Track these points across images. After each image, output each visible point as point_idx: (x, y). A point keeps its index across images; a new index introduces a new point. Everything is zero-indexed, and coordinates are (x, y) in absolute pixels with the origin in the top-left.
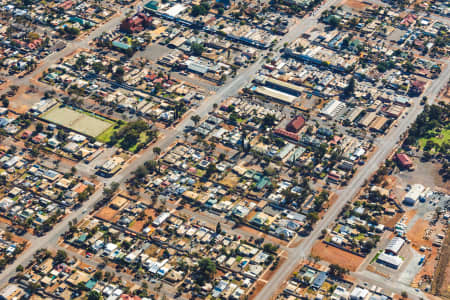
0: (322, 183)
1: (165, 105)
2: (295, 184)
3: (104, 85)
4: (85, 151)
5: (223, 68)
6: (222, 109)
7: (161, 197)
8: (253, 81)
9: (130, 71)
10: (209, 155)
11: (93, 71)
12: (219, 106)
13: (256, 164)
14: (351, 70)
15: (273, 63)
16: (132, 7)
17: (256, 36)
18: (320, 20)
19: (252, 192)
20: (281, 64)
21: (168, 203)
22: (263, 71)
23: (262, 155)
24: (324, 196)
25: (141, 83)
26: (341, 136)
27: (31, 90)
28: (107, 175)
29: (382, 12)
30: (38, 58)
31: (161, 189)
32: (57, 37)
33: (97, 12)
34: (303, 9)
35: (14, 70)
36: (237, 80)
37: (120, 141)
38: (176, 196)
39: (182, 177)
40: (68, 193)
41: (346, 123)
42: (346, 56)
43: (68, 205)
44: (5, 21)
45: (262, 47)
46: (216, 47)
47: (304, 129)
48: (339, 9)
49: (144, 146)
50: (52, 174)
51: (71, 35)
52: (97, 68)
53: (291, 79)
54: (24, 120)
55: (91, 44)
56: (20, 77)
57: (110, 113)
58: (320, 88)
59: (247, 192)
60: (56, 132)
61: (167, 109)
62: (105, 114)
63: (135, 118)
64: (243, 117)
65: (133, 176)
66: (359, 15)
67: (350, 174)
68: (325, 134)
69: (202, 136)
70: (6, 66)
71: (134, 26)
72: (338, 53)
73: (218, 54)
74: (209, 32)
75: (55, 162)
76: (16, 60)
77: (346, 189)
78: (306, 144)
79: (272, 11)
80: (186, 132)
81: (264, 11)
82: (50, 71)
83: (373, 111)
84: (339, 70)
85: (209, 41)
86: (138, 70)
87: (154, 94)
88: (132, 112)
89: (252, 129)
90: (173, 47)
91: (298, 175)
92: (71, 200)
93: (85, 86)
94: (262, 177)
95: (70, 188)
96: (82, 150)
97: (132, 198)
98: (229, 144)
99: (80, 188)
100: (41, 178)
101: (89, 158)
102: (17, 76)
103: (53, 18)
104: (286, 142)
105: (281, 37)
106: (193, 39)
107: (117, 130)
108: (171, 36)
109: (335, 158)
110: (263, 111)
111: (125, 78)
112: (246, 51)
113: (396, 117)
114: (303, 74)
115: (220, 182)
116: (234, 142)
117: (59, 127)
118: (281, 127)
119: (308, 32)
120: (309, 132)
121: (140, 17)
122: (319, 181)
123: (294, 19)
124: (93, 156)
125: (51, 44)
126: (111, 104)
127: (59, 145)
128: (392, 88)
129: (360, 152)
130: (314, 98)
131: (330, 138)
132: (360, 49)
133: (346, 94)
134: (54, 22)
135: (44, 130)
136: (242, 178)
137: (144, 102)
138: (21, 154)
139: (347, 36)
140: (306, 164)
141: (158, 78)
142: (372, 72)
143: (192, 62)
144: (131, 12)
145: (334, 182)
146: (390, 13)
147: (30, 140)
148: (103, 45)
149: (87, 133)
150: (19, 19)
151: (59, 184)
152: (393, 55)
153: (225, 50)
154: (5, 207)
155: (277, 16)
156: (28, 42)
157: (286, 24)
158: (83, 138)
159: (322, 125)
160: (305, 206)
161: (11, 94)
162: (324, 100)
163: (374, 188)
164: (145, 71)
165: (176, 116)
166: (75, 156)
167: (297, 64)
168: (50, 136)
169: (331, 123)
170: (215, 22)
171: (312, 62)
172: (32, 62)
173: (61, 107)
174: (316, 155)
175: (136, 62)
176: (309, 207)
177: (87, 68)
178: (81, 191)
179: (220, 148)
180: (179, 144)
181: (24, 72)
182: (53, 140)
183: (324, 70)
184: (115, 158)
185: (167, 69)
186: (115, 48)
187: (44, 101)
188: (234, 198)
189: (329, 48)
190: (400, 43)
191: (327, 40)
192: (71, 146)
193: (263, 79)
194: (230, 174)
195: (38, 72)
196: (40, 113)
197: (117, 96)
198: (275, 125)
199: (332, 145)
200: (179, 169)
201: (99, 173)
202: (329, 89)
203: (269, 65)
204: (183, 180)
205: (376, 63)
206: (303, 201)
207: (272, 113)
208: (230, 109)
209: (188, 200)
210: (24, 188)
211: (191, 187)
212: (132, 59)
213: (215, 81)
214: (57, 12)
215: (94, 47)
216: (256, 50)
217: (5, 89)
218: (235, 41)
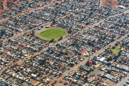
3: (82, 82)
5: (117, 78)
8: (127, 83)
9: (89, 77)
11: (79, 77)
17: (127, 68)
25: (93, 81)
27: (61, 82)
30: (62, 72)
32: (68, 66)
33: (79, 59)
35: (56, 76)
36: (122, 82)
44: (53, 61)
46: (115, 71)
51: (72, 65)
52: (80, 76)
56: (57, 78)
70: (53, 74)
71: (90, 64)
73: (115, 73)
74: (112, 66)
76: (56, 73)
81: (128, 61)
82: (66, 76)
85: (113, 69)
86: (92, 77)
87: (97, 85)
90: (102, 70)
93: (76, 82)
102: (56, 77)
103: (67, 60)
106: (108, 68)
108: (101, 67)
111: (88, 80)
112: (124, 73)
121: (92, 61)
125: (66, 68)
134: (67, 61)
141: (98, 80)
143: (108, 75)
144: (89, 59)
148: (81, 69)
150: (57, 60)
153: (117, 72)
156: (59, 67)
161: (55, 83)
164: (94, 78)
170: (114, 63)
172: (61, 73)
175: (91, 75)
177: (77, 76)
181: (59, 76)
185: (100, 77)
186: (85, 70)
197: (86, 85)
212: (90, 74)
213: (115, 82)
214: (68, 58)
215: (79, 70)
216: (127, 73)
217: (53, 82)
218: (120, 69)
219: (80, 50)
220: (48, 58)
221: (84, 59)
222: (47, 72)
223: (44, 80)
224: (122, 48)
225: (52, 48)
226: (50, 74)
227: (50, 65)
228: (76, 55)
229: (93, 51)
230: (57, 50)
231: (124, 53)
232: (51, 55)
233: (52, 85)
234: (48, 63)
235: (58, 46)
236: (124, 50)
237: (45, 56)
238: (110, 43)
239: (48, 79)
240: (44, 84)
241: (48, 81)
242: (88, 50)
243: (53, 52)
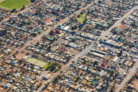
0: (113, 83)
1: (64, 58)
2: (104, 83)
3: (45, 51)
4: (39, 72)
5: (81, 46)
6: (81, 59)
7: (62, 87)
8: (91, 50)
9: (53, 47)
10: (77, 74)
11: (41, 47)
12: (80, 58)
13: (92, 77)
14: (121, 47)
15: (97, 45)
16: (53, 27)
17: (91, 36)
18: (111, 32)
19: (91, 86)
20: (99, 45)
21: (65, 89)
22: (94, 47)
23: (94, 74)
24: (114, 87)
25: (56, 50)
26: (118, 68)
27: (23, 52)
28: (46, 79)
29: (130, 29)
30: (24, 42)
31: (63, 84)
32: (30, 36)
33: (42, 28)
34: (106, 28)
35: (17, 46)
36: (86, 50)
37: (50, 69)
38: (67, 87)
39: (69, 80)
40: (34, 85)
41: (120, 64)
42: (119, 43)
43: (34, 89)
44: (14, 31)
45: (93, 40)
46: (79, 40)
47: (107, 66)
48: (117, 28)
49: (57, 71)
50: (29, 79)
51: (35, 35)
52: (43, 46)
53: (102, 50)
54: (20, 62)
55: (41, 38)
56: (19, 48)
57: (47, 60)
58: (111, 53)
59: (89, 85)
60: (30, 66)
62: (45, 60)
63: (54, 62)
64: (88, 62)
65: (54, 80)
66: (123, 30)
67: (121, 80)
68: (113, 67)
69: (75, 67)
70: (15, 45)
71: (54, 33)
72: (117, 42)
73: (80, 42)
74: (77, 35)
75: (30, 75)
76: (18, 43)
77: (120, 85)
78: (107, 70)
79: (96, 28)
80: (70, 66)
81: (94, 29)
82: (28, 46)
83: (128, 60)
84: (117, 47)
85: (77, 38)
86: (55, 47)
87: (60, 54)
88: (53, 59)
89: (91, 66)
90: (66, 39)
91: (105, 80)
92: (35, 88)
93: (39, 51)
94: (94, 81)
95: (34, 83)
96: (38, 71)
97: (54, 87)
98: (83, 70)
99: (37, 84)
100: (25, 80)
101: (40, 74)
102: (18, 48)
103: (29, 30)
104: (101, 70)
105: (99, 37)
106: (72, 37)
107: (49, 65)
108: (65, 36)
109: (117, 75)
110: (94, 60)
111: (51, 49)
112: (88, 41)
113: (135, 62)
114: (106, 48)
115: (81, 82)
116: (85, 70)
117: (31, 64)
118: (100, 65)
119: (107, 35)
120: (108, 67)
121: (56, 30)
122: (112, 82)
123: (103, 31)
124: (42, 73)
125: (28, 38)
126: (47, 57)
127: (31, 70)
128: (134, 53)
129: (125, 73)
130: (110, 56)
131: (115, 69)
132: (124, 41)
133: (120, 55)
134: (29, 31)
135: (27, 65)
136: (88, 81)
137: (57, 57)
138: (19, 73)
139: (119, 36)
140: (108, 77)
141: (61, 49)
142: (128, 48)
143: (72, 44)
144: (53, 28)
145: (117, 83)
146: (133, 30)
147: (22, 68)
148: (44, 39)
149: (40, 66)
150: (19, 30)
151: (31, 82)
152: (134, 43)
153: (82, 40)
154: (14, 89)
155: (98, 30)
156: (21, 37)
157: (100, 33)
158: (38, 68)
159: (112, 65)
160: (108, 90)
161: (16, 54)
162: (113, 56)
163: (129, 85)
164: (57, 47)
165: (67, 61)
166: (36, 73)
167: (104, 45)
168: (28, 67)
169: (115, 64)
170: (79, 32)
171: (109, 45)
172: (23, 44)
173: (32, 58)
174: (111, 74)
175: (55, 44)
176: (109, 91)
177: (40, 46)
179: (81, 72)
180: (68, 70)
181: (20, 47)
182: (29, 68)
183: (112, 47)
184: (48, 74)
185: (64, 46)
186: (48, 40)
187: (26, 56)
188: (85, 87)
189: (114, 40)
190: (136, 39)
191: (113, 38)
192: (35, 70)
193: (94, 50)
194: (84, 80)
195: (25, 47)
196: (25, 60)
197: (49, 54)
198: (98, 64)
199: (115, 71)
200: (68, 78)
201: (43, 79)
202: (114, 53)
203: (95, 45)
204: (69, 82)
205: (129, 45)
206: (107, 89)
207: (97, 60)
208: (84, 59)
209: (71, 88)
210: (20, 83)
211: (72, 84)
212: (53, 43)
213: (79, 50)
214: (30, 28)
215: (42, 39)
216: (91, 40)
217: (14, 52)
218: (85, 38)
219: (43, 20)
220: (10, 28)
221: (48, 28)
222: (8, 43)
223: (5, 50)
224: (88, 16)
225: (13, 18)
226: (11, 45)
227: (11, 35)
228: (39, 24)
229: (57, 20)
230: (19, 20)
231: (90, 21)
232: (12, 25)
233: (13, 55)
234: (9, 33)
235: (20, 16)
236: (89, 18)
237: (6, 27)
238: (75, 11)
239: (9, 50)
240: (5, 55)
241: (9, 52)
242: (52, 19)
243: (14, 22)
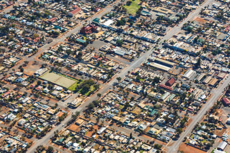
0: (184, 112)
1: (104, 72)
2: (170, 113)
3: (72, 61)
4: (62, 95)
5: (132, 52)
6: (132, 74)
7: (101, 119)
8: (148, 60)
9: (85, 54)
10: (126, 98)
11: (67, 54)
12: (131, 72)
13: (150, 102)
14: (198, 54)
15: (159, 50)
16: (86, 21)
17: (149, 36)
18: (183, 28)
19: (148, 117)
20: (162, 51)
21: (105, 122)
22: (153, 54)
23: (153, 97)
24: (185, 119)
25: (91, 60)
26: (194, 88)
27: (35, 63)
28: (74, 107)
29: (214, 24)
30: (38, 47)
31: (101, 115)
32: (48, 36)
33: (68, 24)
34: (174, 22)
35: (26, 53)
36: (140, 59)
37: (80, 90)
38: (109, 119)
39: (112, 109)
40: (54, 117)
41: (196, 82)
42: (196, 47)
43: (54, 123)
44: (22, 28)
45: (152, 42)
46: (130, 42)
47: (175, 85)
48: (192, 22)
49: (92, 93)
50: (45, 107)
51: (55, 35)
52: (68, 52)
53: (167, 59)
54: (31, 79)
55: (65, 40)
56: (29, 57)
57: (75, 75)
58: (183, 63)
59: (145, 117)
60: (48, 85)
61: (104, 74)
62: (72, 76)
63: (88, 78)
64: (143, 78)
65: (87, 108)
66: (202, 26)
67: (198, 108)
68: (185, 87)
69: (122, 88)
70: (23, 51)
71: (87, 31)
72: (192, 45)
73: (130, 45)
74: (125, 34)
75: (47, 101)
76: (27, 48)
77: (197, 116)
78: (176, 92)
79: (158, 23)
80: (114, 85)
81: (153, 24)
82: (45, 53)
83: (210, 75)
84: (192, 54)
85: (125, 39)
86: (89, 54)
87: (97, 66)
88: (86, 75)
89: (148, 85)
90: (107, 42)
91: (172, 108)
92: (55, 121)
93: (62, 62)
94: (153, 109)
95: (55, 114)
96: (61, 94)
97: (87, 119)
98: (136, 92)
99: (60, 114)
100: (40, 109)
101: (64, 99)
102: (27, 56)
103: (46, 27)
104: (165, 91)
105: (162, 37)
106: (117, 38)
107: (79, 84)
108: (106, 36)
109: (191, 100)
110: (153, 75)
111: (83, 57)
112: (144, 44)
113: (222, 79)
114: (174, 56)
115: (132, 112)
116: (138, 91)
117: (49, 83)
118: (163, 83)
119: (176, 35)
120: (177, 86)
121: (91, 26)
122: (183, 111)
123: (169, 28)
124: (66, 98)
125: (45, 40)
126: (76, 71)
127: (49, 92)
128: (220, 64)
129: (204, 97)
130: (180, 68)
131: (188, 89)
132: (203, 43)
133: (196, 67)
134: (46, 29)
135: (42, 84)
136: (143, 110)
137: (93, 70)
138: (30, 96)
139: (196, 36)
140: (176, 103)
141: (99, 57)
142: (209, 55)
143: (117, 50)
144: (86, 23)
145: (191, 112)
146: (218, 25)
147: (34, 89)
148: (71, 40)
149: (63, 86)
150: (29, 27)
151: (49, 112)
152: (220, 46)
153: (134, 43)
154: (22, 123)
155: (160, 26)
156: (33, 39)
157: (165, 30)
158: (61, 88)
159: (184, 83)
160: (175, 125)
161: (25, 65)
162: (184, 69)
163: (211, 116)
164: (93, 54)
165: (109, 78)
166: (57, 98)
167: (170, 51)
168: (44, 87)
169: (189, 81)
170: (128, 29)
171: (178, 50)
172: (36, 49)
173: (50, 72)
174: (181, 98)
175: (88, 49)
176: (178, 125)
177: (63, 52)
178: (60, 116)
179: (132, 94)
180: (110, 92)
181: (32, 54)
182: (46, 89)
183: (185, 54)
184: (78, 99)
185: (104, 53)
186: (77, 42)
187: (41, 69)
188: (139, 120)
189: (187, 43)
190: (223, 40)
191: (186, 39)
192: (55, 93)
193: (153, 58)
194: (137, 107)
195: (38, 54)
196: (40, 75)
197: (79, 67)
198: (160, 82)
199: (189, 93)
200: (110, 105)
201: (69, 107)
202: (187, 64)
203: (156, 51)
204: (113, 111)
205: (212, 51)
206: (174, 122)
207: (158, 76)
208: (136, 74)
209: (115, 121)
210: (31, 114)
211: (117, 114)
212: (86, 48)
213: (129, 59)
214: (48, 23)
215: (67, 42)
216: (149, 43)
217: (22, 63)
218: (139, 39)
219: (70, 9)
220: (14, 23)
221: (77, 24)
222: (12, 48)
223: (5, 60)
224: (144, 3)
225: (20, 7)
226: (16, 51)
227: (16, 36)
228: (62, 17)
229: (92, 9)
230: (29, 10)
231: (147, 11)
232: (18, 19)
233: (19, 68)
234: (13, 32)
235: (32, 4)
236: (146, 6)
237: (7, 21)
239: (12, 60)
240: (7, 67)
241: (13, 62)
242: (84, 8)
243: (21, 14)
